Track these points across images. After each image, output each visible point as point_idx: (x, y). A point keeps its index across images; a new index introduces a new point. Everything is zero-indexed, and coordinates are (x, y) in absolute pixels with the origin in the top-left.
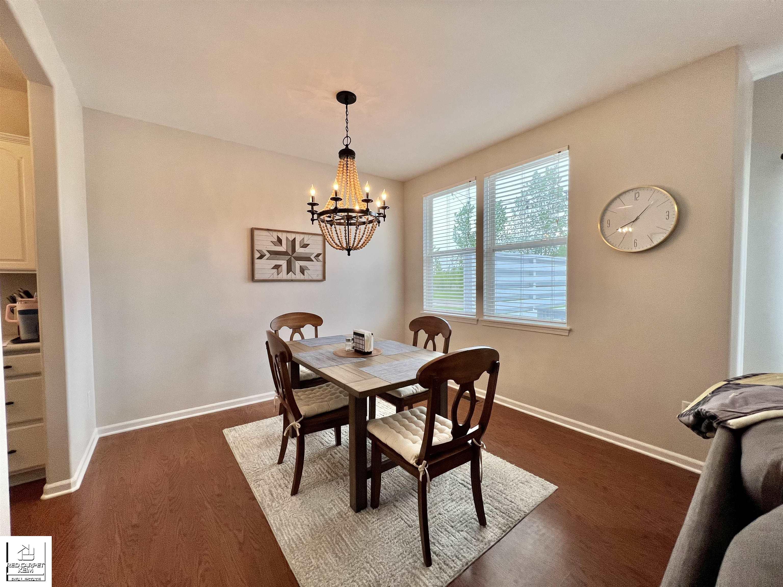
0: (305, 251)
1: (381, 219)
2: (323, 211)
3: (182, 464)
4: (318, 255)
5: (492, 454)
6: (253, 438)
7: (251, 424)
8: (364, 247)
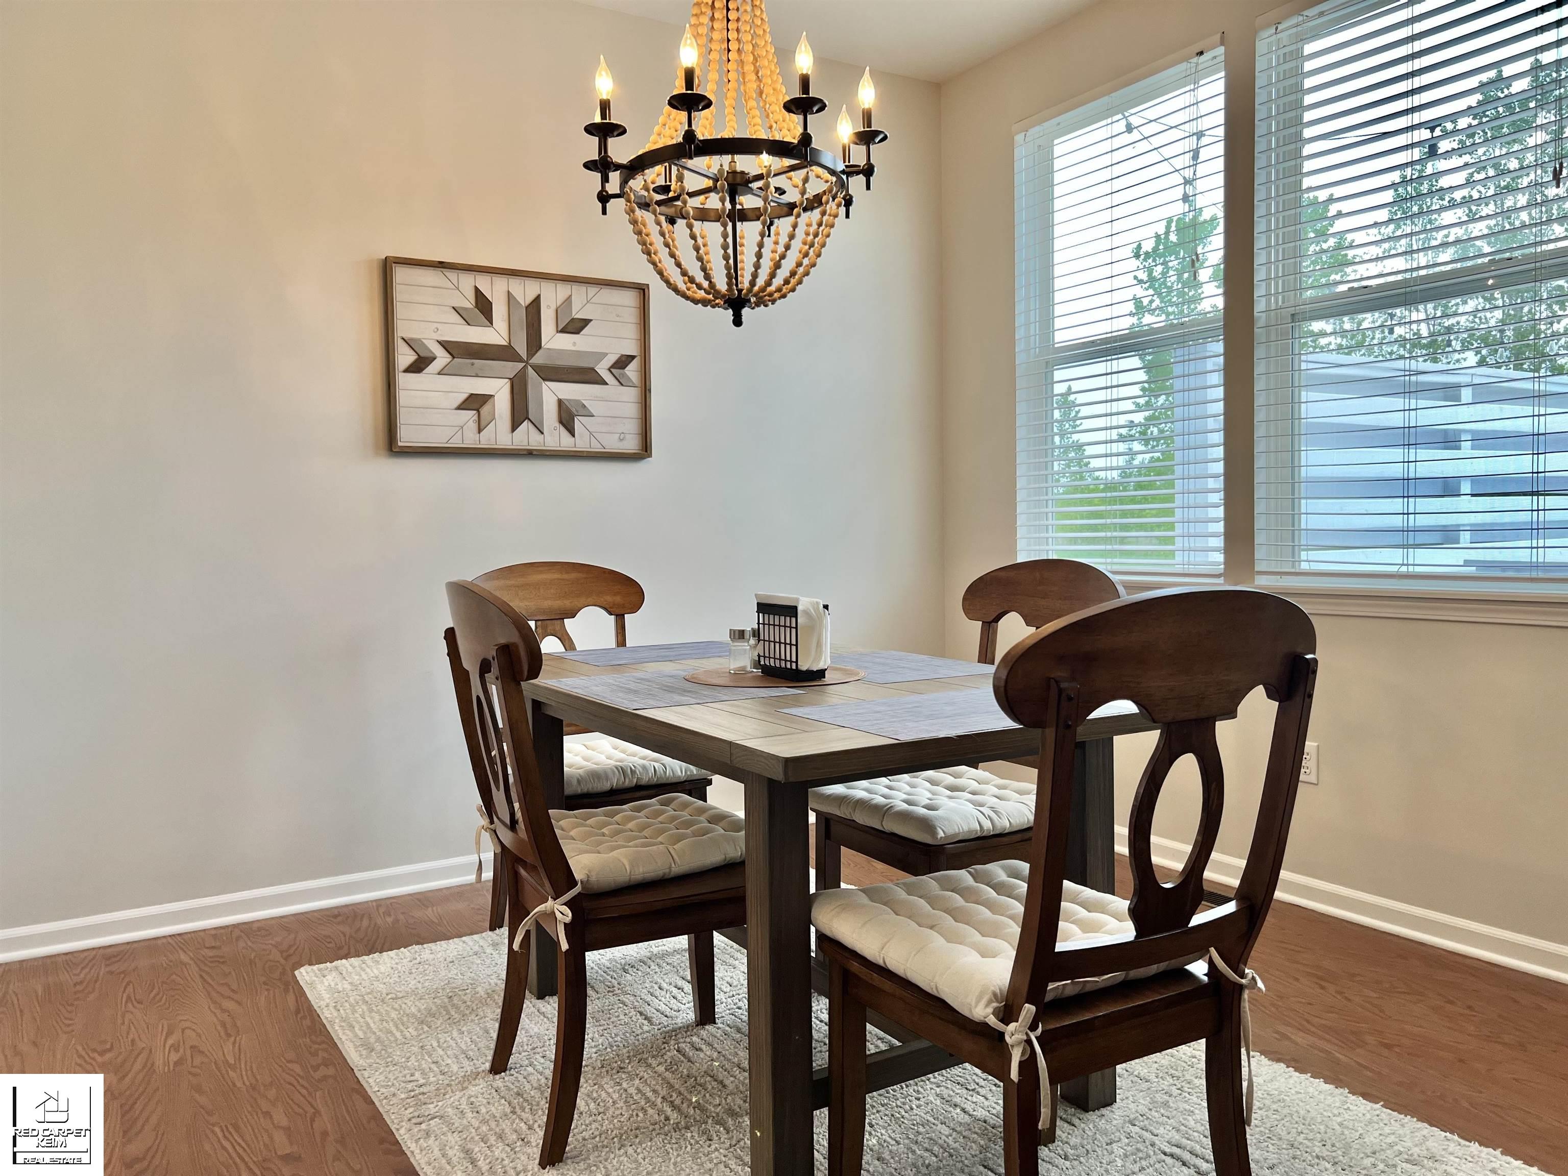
0: (574, 344)
1: (856, 184)
2: (639, 158)
3: (159, 1063)
4: (623, 362)
5: (1291, 1069)
6: (400, 995)
7: (392, 953)
8: (793, 290)
